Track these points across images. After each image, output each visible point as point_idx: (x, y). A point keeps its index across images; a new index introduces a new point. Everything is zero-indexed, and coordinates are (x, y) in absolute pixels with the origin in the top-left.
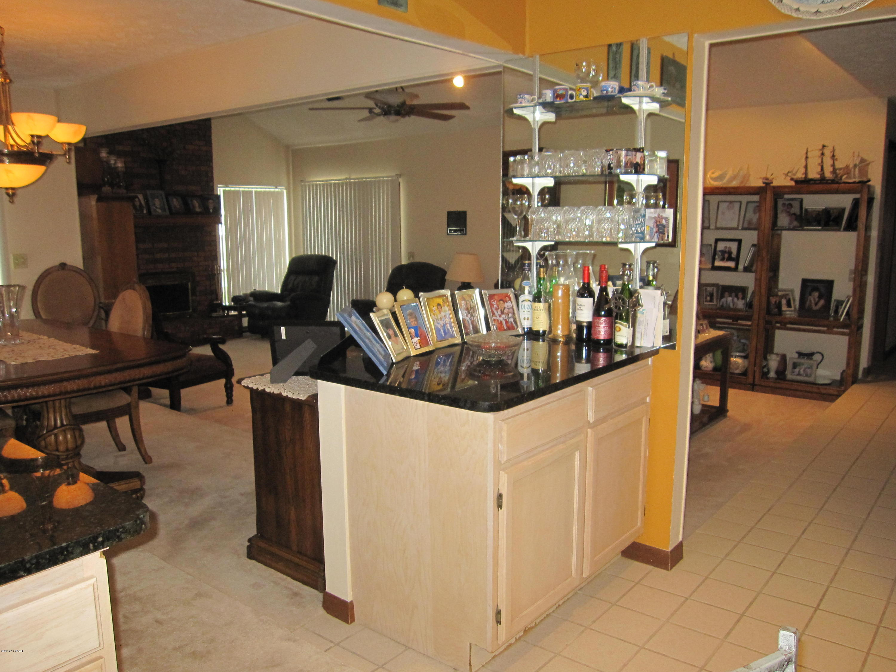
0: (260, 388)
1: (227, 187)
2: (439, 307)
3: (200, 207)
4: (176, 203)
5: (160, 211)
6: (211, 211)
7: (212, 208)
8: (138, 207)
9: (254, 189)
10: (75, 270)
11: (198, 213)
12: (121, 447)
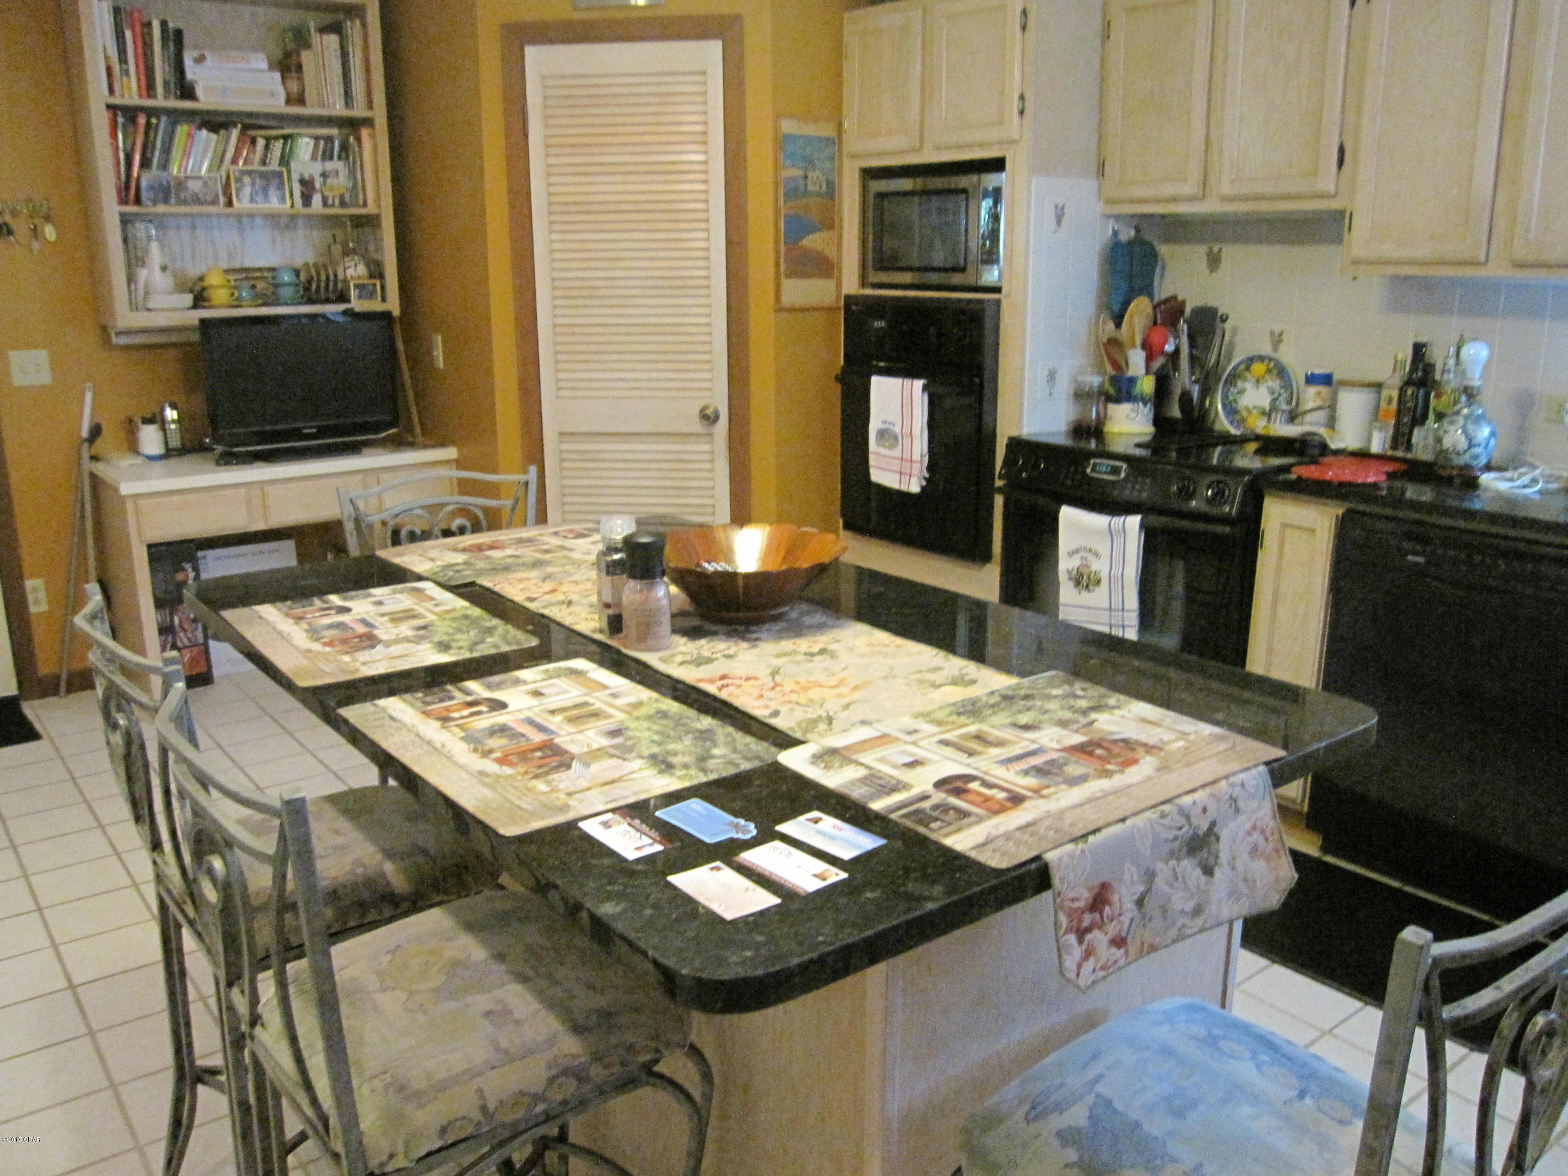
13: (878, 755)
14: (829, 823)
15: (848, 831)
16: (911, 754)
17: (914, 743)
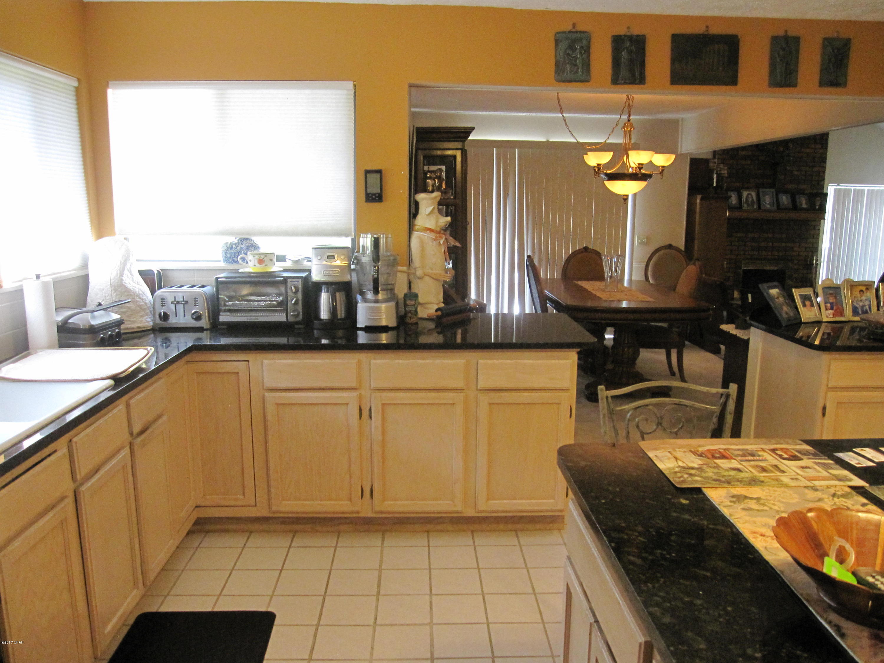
0: (728, 331)
1: (838, 185)
2: (862, 292)
3: (806, 204)
4: (785, 199)
5: (768, 206)
6: (817, 207)
7: (818, 204)
8: (750, 203)
9: (866, 188)
10: (677, 249)
11: (802, 209)
12: (673, 374)
13: (820, 474)
14: (853, 463)
15: (847, 459)
16: (803, 471)
17: (798, 474)
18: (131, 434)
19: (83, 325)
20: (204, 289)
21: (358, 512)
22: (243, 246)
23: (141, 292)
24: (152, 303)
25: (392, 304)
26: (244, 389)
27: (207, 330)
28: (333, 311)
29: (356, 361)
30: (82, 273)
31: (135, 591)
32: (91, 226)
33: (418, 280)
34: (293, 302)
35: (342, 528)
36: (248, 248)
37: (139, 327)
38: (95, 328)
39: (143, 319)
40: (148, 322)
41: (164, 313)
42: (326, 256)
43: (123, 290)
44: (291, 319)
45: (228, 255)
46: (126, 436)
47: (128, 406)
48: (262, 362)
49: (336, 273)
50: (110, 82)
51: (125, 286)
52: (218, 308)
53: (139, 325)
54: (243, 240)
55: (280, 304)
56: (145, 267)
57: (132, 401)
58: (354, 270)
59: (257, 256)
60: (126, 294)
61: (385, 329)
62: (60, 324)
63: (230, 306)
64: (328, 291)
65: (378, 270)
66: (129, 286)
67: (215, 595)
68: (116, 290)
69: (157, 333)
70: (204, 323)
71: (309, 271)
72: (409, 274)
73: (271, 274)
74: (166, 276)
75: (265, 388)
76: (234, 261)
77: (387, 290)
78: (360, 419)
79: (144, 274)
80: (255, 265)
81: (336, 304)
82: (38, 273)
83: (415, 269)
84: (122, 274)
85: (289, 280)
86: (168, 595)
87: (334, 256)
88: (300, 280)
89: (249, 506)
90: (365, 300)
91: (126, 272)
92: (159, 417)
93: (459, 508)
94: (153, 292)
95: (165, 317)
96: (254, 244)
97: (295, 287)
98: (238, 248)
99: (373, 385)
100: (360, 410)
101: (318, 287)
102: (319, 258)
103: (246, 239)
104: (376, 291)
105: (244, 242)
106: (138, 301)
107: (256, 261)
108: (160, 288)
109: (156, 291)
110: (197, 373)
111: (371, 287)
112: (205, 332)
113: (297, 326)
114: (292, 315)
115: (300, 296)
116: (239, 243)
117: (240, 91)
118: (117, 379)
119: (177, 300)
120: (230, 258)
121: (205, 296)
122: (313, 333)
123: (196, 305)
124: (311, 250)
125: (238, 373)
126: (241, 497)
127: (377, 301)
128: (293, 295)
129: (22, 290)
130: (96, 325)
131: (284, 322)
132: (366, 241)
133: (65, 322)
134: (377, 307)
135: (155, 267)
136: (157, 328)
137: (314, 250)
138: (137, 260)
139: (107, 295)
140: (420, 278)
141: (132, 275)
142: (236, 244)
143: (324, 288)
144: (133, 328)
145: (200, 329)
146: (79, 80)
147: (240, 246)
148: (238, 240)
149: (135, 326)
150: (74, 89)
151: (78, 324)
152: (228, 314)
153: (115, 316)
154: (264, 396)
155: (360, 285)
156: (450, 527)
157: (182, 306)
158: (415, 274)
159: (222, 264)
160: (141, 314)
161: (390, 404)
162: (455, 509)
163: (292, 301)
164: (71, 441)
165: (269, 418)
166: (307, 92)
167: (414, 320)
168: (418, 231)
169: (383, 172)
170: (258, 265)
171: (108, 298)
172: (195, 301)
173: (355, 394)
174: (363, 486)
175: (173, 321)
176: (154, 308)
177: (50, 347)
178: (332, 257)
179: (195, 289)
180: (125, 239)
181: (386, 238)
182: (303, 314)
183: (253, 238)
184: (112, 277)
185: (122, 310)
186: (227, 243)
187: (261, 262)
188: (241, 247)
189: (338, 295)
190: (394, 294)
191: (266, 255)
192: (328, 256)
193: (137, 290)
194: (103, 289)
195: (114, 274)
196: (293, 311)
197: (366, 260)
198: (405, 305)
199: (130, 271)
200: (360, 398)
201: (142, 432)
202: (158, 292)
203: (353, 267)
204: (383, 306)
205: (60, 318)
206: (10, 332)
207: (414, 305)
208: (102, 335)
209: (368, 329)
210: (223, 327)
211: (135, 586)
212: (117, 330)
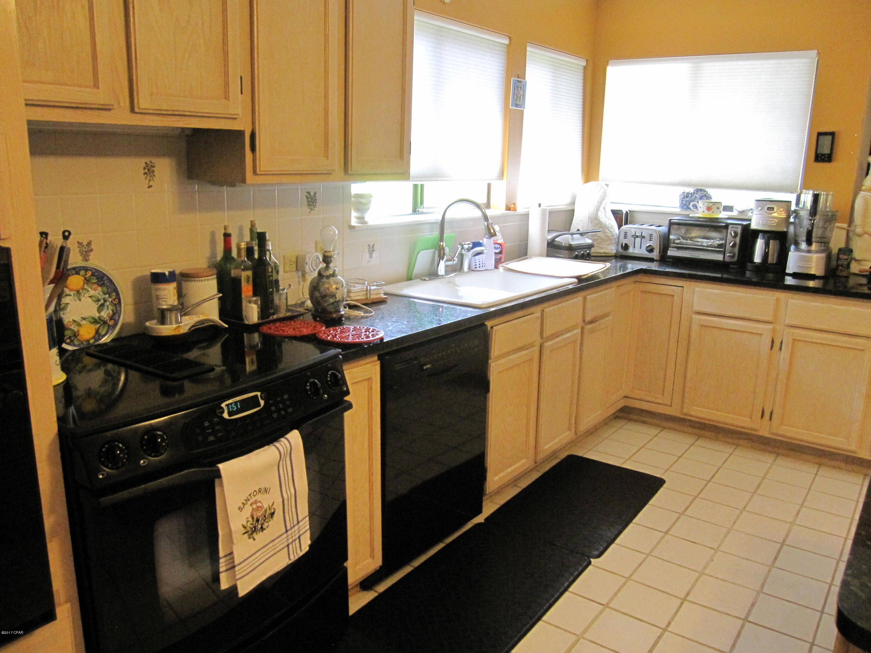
18: (584, 321)
19: (565, 244)
20: (660, 228)
21: (756, 430)
22: (697, 196)
23: (610, 226)
24: (618, 236)
25: (823, 255)
26: (676, 310)
27: (656, 261)
28: (765, 256)
29: (775, 298)
30: (570, 208)
31: (568, 433)
32: (582, 174)
33: (857, 238)
34: (731, 245)
35: (742, 442)
36: (701, 198)
37: (605, 253)
38: (573, 247)
39: (609, 247)
40: (612, 250)
41: (626, 244)
42: (766, 208)
43: (597, 223)
44: (727, 259)
45: (684, 203)
46: (580, 320)
47: (585, 299)
48: (694, 289)
49: (773, 223)
50: (610, 61)
51: (599, 220)
52: (668, 245)
53: (605, 251)
54: (698, 190)
55: (720, 246)
56: (616, 207)
57: (589, 297)
58: (792, 223)
59: (706, 204)
60: (599, 225)
61: (812, 277)
62: (549, 241)
63: (678, 244)
64: (763, 239)
65: (813, 224)
66: (601, 219)
67: (624, 458)
68: (592, 222)
69: (618, 259)
70: (655, 255)
71: (750, 220)
72: (848, 232)
73: (716, 220)
74: (632, 217)
75: (693, 310)
76: (688, 208)
77: (821, 243)
78: (771, 349)
79: (615, 213)
80: (703, 212)
81: (768, 251)
82: (540, 203)
83: (856, 226)
84: (598, 210)
85: (730, 226)
86: (591, 449)
87: (773, 208)
88: (740, 227)
89: (665, 405)
90: (798, 249)
91: (601, 209)
92: (606, 315)
93: (854, 448)
94: (620, 226)
95: (626, 247)
96: (707, 195)
97: (735, 232)
98: (693, 197)
99: (786, 322)
100: (773, 342)
101: (756, 233)
102: (760, 209)
103: (701, 190)
104: (809, 242)
105: (699, 192)
106: (607, 233)
107: (705, 208)
108: (626, 223)
109: (622, 226)
110: (642, 291)
111: (804, 238)
112: (655, 262)
113: (731, 266)
114: (729, 256)
115: (738, 240)
116: (694, 193)
117: (712, 64)
118: (580, 279)
119: (637, 234)
120: (685, 205)
121: (659, 233)
122: (745, 274)
123: (650, 240)
124: (754, 201)
125: (673, 296)
126: (661, 396)
127: (809, 252)
128: (732, 239)
129: (528, 214)
130: (574, 245)
131: (721, 261)
132: (807, 198)
133: (553, 240)
134: (807, 257)
135: (625, 209)
136: (618, 255)
137: (756, 202)
138: (611, 203)
139: (585, 225)
140: (859, 236)
141: (606, 212)
142: (692, 193)
143: (760, 235)
144: (600, 253)
145: (651, 260)
146: (587, 61)
147: (695, 195)
148: (694, 190)
149: (602, 251)
150: (583, 68)
151: (562, 243)
152: (675, 249)
153: (589, 241)
154: (691, 317)
155: (796, 235)
156: (842, 465)
157: (639, 239)
158: (854, 231)
159: (678, 210)
160: (607, 243)
161: (800, 340)
162: (849, 448)
163: (730, 243)
164: (543, 310)
165: (693, 335)
166: (773, 62)
167: (845, 274)
168: (865, 190)
169: (836, 134)
170: (706, 212)
171: (585, 227)
172: (651, 237)
173: (770, 327)
174: (764, 409)
175: (631, 251)
176: (618, 239)
177: (541, 255)
178: (772, 209)
179: (653, 227)
180: (606, 185)
181: (827, 195)
182: (739, 255)
183: (707, 190)
184: (590, 212)
185: (594, 238)
186: (684, 193)
187: (709, 209)
188: (695, 197)
189: (771, 242)
190: (828, 247)
191: (714, 203)
192: (768, 208)
193: (608, 224)
194: (583, 220)
195: (592, 210)
196: (730, 253)
197: (804, 214)
198: (838, 259)
199: (604, 209)
200: (774, 330)
201: (591, 322)
202: (624, 227)
203: (792, 220)
204: (815, 256)
205: (550, 237)
206: (517, 243)
207: (847, 259)
208: (576, 253)
209: (795, 275)
210: (670, 260)
211: (569, 429)
212: (588, 251)
